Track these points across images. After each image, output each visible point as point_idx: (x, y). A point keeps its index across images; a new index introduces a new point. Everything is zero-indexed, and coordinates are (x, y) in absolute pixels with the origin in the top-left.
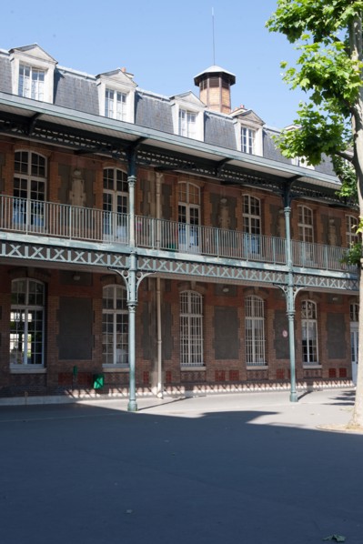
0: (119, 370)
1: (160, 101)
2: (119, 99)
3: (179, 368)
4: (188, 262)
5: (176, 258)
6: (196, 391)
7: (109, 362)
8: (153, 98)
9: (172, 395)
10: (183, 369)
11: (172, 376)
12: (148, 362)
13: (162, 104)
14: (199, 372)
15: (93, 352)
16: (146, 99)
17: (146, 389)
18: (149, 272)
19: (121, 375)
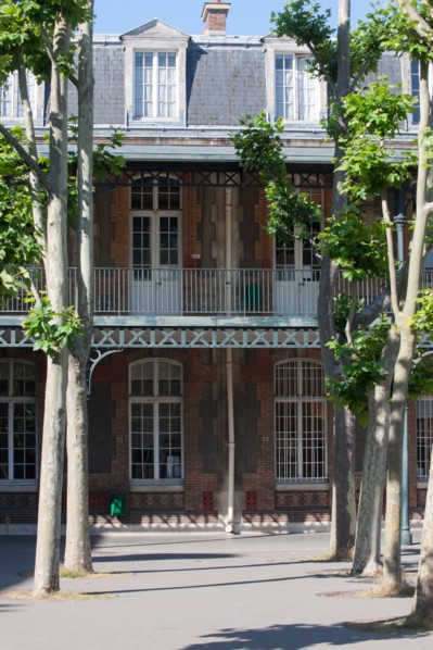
0: (159, 489)
1: (243, 49)
2: (161, 63)
3: (271, 486)
4: (184, 328)
5: (159, 324)
6: (310, 521)
7: (147, 477)
8: (229, 49)
9: (261, 529)
10: (279, 487)
11: (258, 498)
12: (212, 477)
13: (246, 53)
14: (315, 492)
15: (114, 462)
16: (216, 52)
17: (211, 518)
18: (111, 349)
19: (164, 497)
